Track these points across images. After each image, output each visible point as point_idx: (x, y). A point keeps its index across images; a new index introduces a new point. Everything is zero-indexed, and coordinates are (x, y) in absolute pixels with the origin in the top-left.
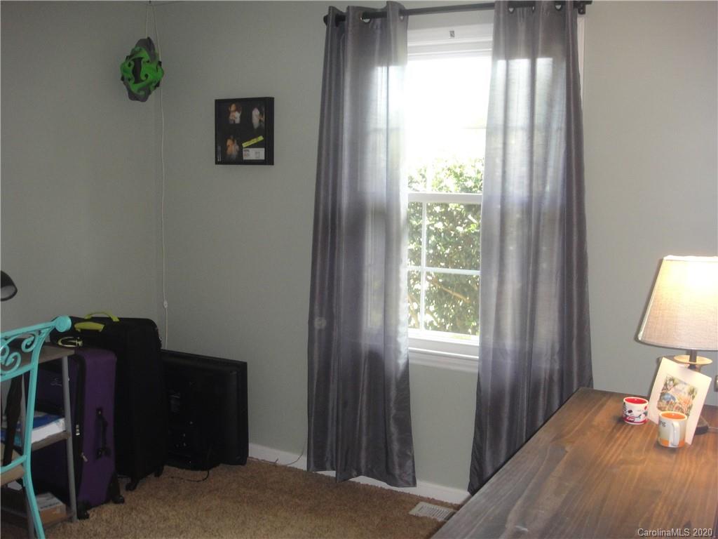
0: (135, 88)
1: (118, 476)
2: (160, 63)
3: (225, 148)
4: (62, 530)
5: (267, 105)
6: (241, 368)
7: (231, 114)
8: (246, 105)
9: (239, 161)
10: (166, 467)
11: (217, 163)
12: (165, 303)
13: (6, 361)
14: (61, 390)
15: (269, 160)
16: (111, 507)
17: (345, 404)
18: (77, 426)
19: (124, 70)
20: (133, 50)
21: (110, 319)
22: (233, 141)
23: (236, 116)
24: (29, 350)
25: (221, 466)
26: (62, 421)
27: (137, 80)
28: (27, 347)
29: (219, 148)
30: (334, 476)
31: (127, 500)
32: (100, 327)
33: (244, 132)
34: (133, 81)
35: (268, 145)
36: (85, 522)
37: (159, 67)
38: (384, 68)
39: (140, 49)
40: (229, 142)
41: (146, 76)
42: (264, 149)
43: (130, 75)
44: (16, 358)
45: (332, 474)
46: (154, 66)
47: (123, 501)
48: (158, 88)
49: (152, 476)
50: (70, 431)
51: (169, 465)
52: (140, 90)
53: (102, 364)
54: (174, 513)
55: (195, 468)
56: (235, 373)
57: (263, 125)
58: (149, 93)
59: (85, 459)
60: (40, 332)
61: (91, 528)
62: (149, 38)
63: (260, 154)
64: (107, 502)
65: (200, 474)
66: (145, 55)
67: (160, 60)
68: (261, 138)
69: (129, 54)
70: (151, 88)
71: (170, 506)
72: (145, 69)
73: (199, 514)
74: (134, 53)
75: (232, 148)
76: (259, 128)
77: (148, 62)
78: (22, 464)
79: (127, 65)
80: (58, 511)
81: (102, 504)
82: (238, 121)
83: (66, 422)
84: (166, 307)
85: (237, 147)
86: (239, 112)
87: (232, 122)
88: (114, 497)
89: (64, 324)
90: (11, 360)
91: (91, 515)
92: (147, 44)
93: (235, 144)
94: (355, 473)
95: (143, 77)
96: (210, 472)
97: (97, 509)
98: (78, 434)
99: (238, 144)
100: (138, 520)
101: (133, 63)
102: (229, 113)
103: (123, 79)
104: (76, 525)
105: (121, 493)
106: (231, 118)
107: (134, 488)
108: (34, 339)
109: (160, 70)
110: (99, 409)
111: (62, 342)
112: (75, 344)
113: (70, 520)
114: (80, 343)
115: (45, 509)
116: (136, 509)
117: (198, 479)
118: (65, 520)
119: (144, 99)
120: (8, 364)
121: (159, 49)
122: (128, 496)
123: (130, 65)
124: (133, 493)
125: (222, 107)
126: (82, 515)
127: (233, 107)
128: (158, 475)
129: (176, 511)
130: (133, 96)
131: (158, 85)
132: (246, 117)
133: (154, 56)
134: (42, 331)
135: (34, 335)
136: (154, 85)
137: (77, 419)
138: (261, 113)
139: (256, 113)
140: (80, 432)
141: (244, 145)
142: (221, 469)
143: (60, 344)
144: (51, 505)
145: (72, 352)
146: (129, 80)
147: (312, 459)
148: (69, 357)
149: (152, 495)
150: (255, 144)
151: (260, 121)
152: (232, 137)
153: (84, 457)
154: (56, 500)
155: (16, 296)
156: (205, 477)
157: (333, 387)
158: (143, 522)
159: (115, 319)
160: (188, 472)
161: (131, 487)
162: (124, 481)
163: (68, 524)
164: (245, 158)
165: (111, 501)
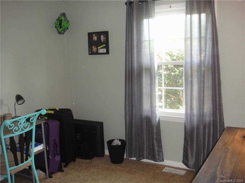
0: (60, 30)
1: (62, 162)
2: (68, 21)
3: (92, 49)
4: (44, 182)
5: (106, 34)
6: (101, 124)
7: (94, 37)
8: (99, 34)
9: (97, 53)
10: (77, 159)
11: (89, 54)
12: (73, 103)
13: (25, 125)
14: (42, 134)
15: (108, 53)
16: (59, 174)
17: (138, 135)
18: (47, 146)
19: (56, 24)
20: (59, 17)
21: (56, 109)
22: (95, 46)
23: (95, 38)
25: (95, 157)
26: (42, 145)
27: (61, 27)
28: (32, 120)
29: (90, 49)
30: (135, 160)
31: (65, 170)
32: (53, 112)
33: (98, 43)
34: (59, 28)
35: (107, 47)
36: (51, 179)
37: (68, 22)
38: (147, 20)
39: (61, 17)
40: (93, 47)
41: (64, 26)
42: (105, 49)
43: (58, 25)
44: (28, 124)
45: (135, 159)
46: (66, 22)
47: (63, 171)
48: (67, 30)
49: (72, 162)
50: (45, 148)
51: (78, 158)
52: (62, 30)
53: (55, 125)
54: (81, 174)
55: (87, 159)
56: (99, 126)
57: (105, 41)
58: (65, 31)
59: (51, 158)
60: (36, 115)
61: (54, 181)
62: (64, 13)
63: (104, 50)
64: (58, 172)
65: (88, 161)
66: (63, 18)
67: (68, 20)
68: (104, 45)
69: (57, 18)
70: (66, 30)
71: (80, 172)
72: (64, 23)
73: (90, 174)
74: (59, 18)
75: (94, 49)
76: (104, 42)
77: (64, 21)
78: (31, 160)
79: (57, 22)
80: (43, 176)
81: (57, 172)
82: (96, 40)
83: (44, 145)
84: (74, 104)
85: (96, 49)
86: (96, 36)
87: (94, 40)
88: (60, 170)
89: (44, 112)
90: (27, 125)
91: (53, 176)
92: (64, 15)
93: (95, 47)
94: (142, 158)
95: (63, 26)
96: (92, 160)
97: (55, 174)
98: (48, 149)
99: (96, 47)
100: (70, 178)
101: (59, 21)
102: (93, 37)
103: (56, 27)
104: (49, 180)
105: (63, 168)
106: (93, 38)
107: (67, 167)
108: (34, 119)
109: (68, 23)
110: (55, 140)
111: (40, 118)
112: (45, 118)
113: (46, 178)
115: (38, 175)
116: (68, 174)
117: (88, 162)
118: (45, 179)
119: (63, 34)
120: (26, 126)
121: (67, 16)
122: (65, 169)
123: (58, 22)
124: (67, 168)
125: (90, 35)
126: (50, 177)
127: (94, 35)
128: (74, 162)
129: (82, 174)
130: (59, 33)
131: (68, 29)
132: (99, 38)
133: (66, 19)
134: (37, 115)
135: (34, 116)
136: (66, 29)
137: (47, 144)
138: (104, 37)
139: (102, 37)
140: (48, 148)
141: (99, 48)
142: (96, 158)
144: (40, 174)
145: (45, 121)
146: (58, 27)
147: (127, 154)
148: (44, 123)
149: (73, 169)
150: (102, 47)
151: (104, 39)
152: (94, 45)
153: (50, 157)
154: (41, 172)
155: (24, 103)
156: (90, 162)
157: (134, 129)
158: (71, 178)
159: (58, 109)
160: (84, 160)
161: (65, 166)
162: (63, 164)
163: (46, 180)
164: (99, 52)
165: (60, 171)
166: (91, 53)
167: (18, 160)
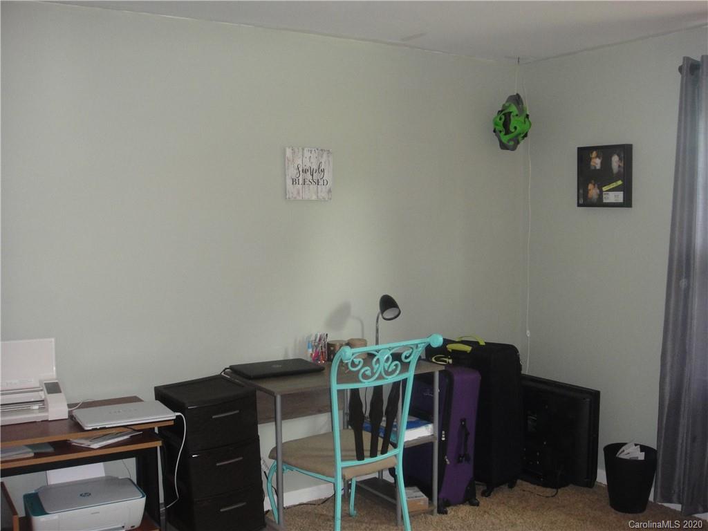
0: (505, 139)
1: (476, 482)
2: (527, 116)
3: (586, 192)
4: (423, 520)
5: (625, 151)
6: (595, 396)
7: (593, 160)
8: (606, 151)
9: (600, 203)
10: (519, 481)
11: (579, 205)
12: (528, 332)
13: (389, 367)
14: (432, 399)
15: (627, 203)
16: (465, 509)
17: (694, 439)
18: (443, 432)
19: (496, 124)
20: (504, 105)
21: (478, 343)
22: (594, 185)
23: (597, 163)
24: (407, 360)
25: (571, 486)
26: (430, 426)
27: (507, 132)
28: (406, 358)
29: (581, 191)
30: (680, 510)
31: (482, 503)
32: (468, 349)
33: (604, 177)
34: (503, 133)
35: (627, 189)
36: (444, 516)
37: (526, 119)
39: (510, 105)
40: (590, 186)
41: (515, 128)
42: (622, 192)
43: (500, 127)
44: (396, 365)
45: (677, 507)
46: (522, 119)
47: (478, 504)
48: (525, 138)
49: (505, 487)
50: (437, 435)
51: (522, 479)
52: (510, 140)
53: (468, 380)
54: (522, 521)
55: (545, 485)
56: (588, 400)
57: (622, 170)
58: (518, 143)
59: (448, 463)
60: (417, 346)
61: (449, 522)
62: (517, 94)
63: (618, 197)
64: (463, 503)
65: (549, 491)
66: (513, 109)
67: (528, 113)
68: (620, 182)
69: (500, 109)
70: (520, 138)
71: (519, 514)
72: (514, 122)
73: (544, 525)
74: (504, 108)
75: (593, 192)
76: (619, 172)
77: (517, 115)
78: (395, 456)
79: (498, 119)
80: (422, 503)
81: (460, 504)
82: (598, 167)
83: (434, 427)
84: (528, 335)
85: (598, 191)
86: (599, 158)
87: (593, 168)
88: (470, 499)
89: (437, 341)
90: (393, 367)
91: (449, 512)
92: (517, 99)
93: (596, 188)
94: (700, 509)
95: (512, 129)
96: (559, 490)
97: (454, 508)
98: (443, 439)
99: (599, 188)
100: (489, 523)
101: (503, 117)
102: (590, 159)
103: (495, 131)
104: (436, 517)
105: (477, 498)
106: (592, 163)
107: (489, 495)
108: (412, 352)
109: (527, 122)
110: (464, 420)
111: (435, 359)
112: (445, 361)
113: (431, 513)
114: (451, 361)
115: (411, 499)
116: (488, 513)
117: (548, 495)
118: (427, 513)
119: (514, 148)
120: (390, 370)
121: (526, 104)
122: (483, 501)
123: (500, 119)
124: (487, 498)
125: (584, 154)
126: (442, 511)
127: (594, 154)
128: (511, 486)
129: (523, 519)
130: (504, 146)
131: (526, 135)
132: (606, 163)
133: (521, 110)
134: (419, 346)
135: (412, 348)
136: (522, 135)
137: (443, 426)
138: (620, 159)
139: (615, 159)
140: (445, 438)
141: (605, 189)
142: (570, 489)
143: (434, 360)
144: (416, 497)
145: (443, 368)
146: (500, 132)
147: (659, 490)
148: (440, 372)
149: (503, 503)
150: (613, 188)
151: (619, 166)
152: (593, 181)
153: (447, 460)
154: (421, 493)
156: (554, 494)
157: (683, 421)
158: (493, 524)
159: (482, 343)
160: (538, 488)
161: (486, 494)
162: (480, 488)
163: (430, 517)
164: (605, 201)
165: (467, 502)
166: (585, 201)
167: (364, 448)
